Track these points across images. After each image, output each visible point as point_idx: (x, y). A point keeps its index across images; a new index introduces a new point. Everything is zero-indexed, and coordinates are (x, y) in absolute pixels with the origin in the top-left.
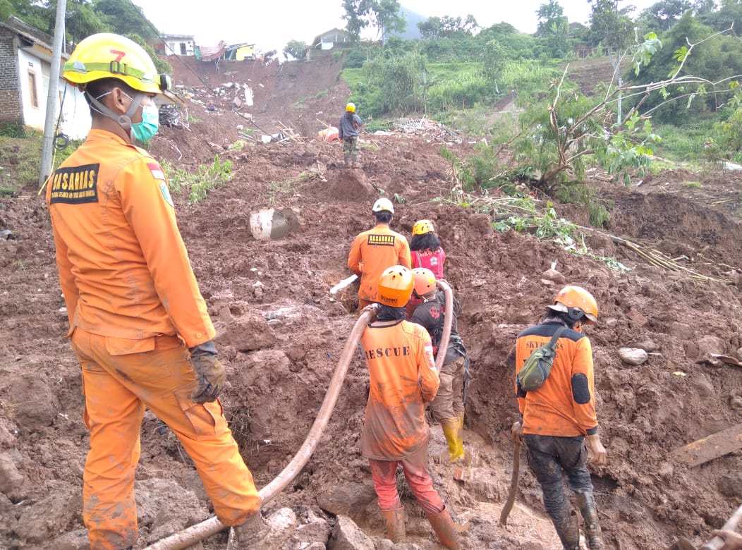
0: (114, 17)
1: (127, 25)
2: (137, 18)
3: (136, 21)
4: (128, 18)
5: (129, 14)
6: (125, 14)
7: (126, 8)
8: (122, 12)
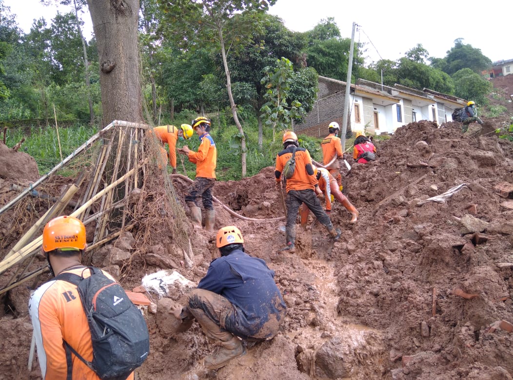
0: (460, 60)
1: (469, 63)
2: (476, 57)
3: (475, 59)
4: (469, 59)
5: (470, 55)
6: (468, 56)
7: (468, 52)
8: (465, 56)
